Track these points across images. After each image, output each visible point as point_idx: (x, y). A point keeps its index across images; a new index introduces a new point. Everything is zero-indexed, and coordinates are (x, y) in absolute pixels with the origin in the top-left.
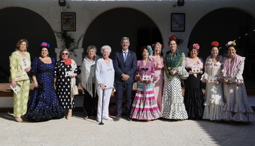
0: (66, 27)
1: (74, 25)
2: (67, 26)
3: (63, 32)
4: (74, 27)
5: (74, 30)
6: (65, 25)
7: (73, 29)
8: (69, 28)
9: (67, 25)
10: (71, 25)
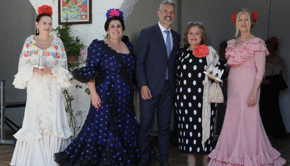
0: (68, 12)
1: (86, 6)
2: (71, 11)
3: (61, 27)
4: (86, 11)
5: (88, 20)
6: (66, 7)
7: (84, 17)
8: (76, 16)
9: (70, 8)
10: (79, 6)
